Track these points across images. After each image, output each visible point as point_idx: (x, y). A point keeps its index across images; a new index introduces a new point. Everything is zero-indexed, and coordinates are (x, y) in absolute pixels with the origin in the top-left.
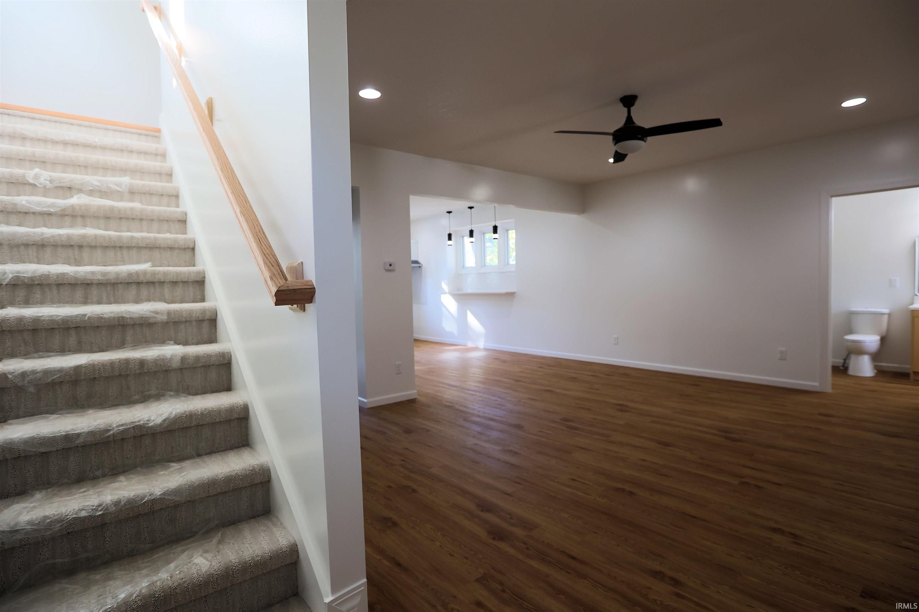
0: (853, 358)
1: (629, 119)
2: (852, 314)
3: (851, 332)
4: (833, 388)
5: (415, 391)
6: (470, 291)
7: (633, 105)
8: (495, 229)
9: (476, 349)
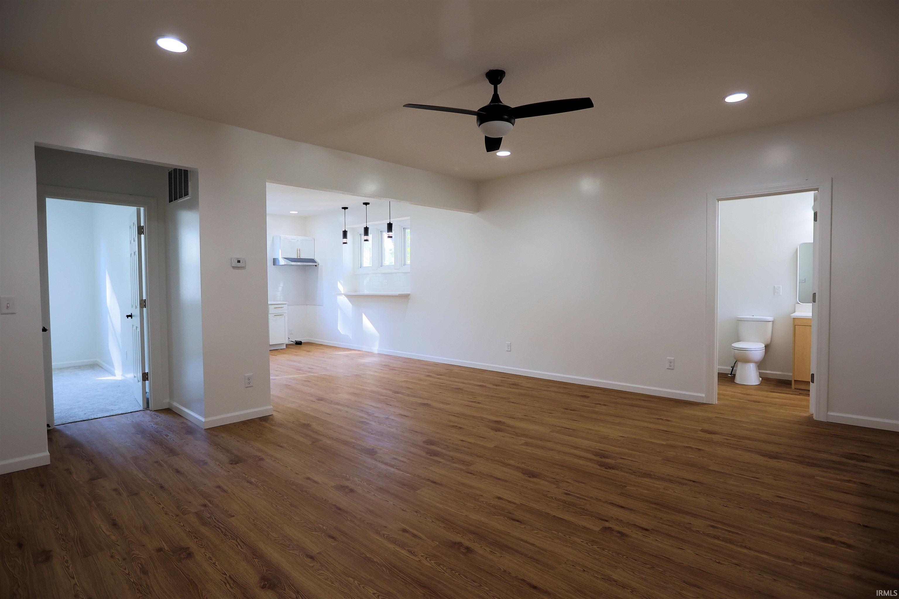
0: (740, 365)
1: (496, 98)
2: (740, 320)
3: (738, 340)
4: (719, 399)
5: (272, 407)
6: (366, 292)
7: (500, 82)
8: (390, 227)
9: (370, 354)
